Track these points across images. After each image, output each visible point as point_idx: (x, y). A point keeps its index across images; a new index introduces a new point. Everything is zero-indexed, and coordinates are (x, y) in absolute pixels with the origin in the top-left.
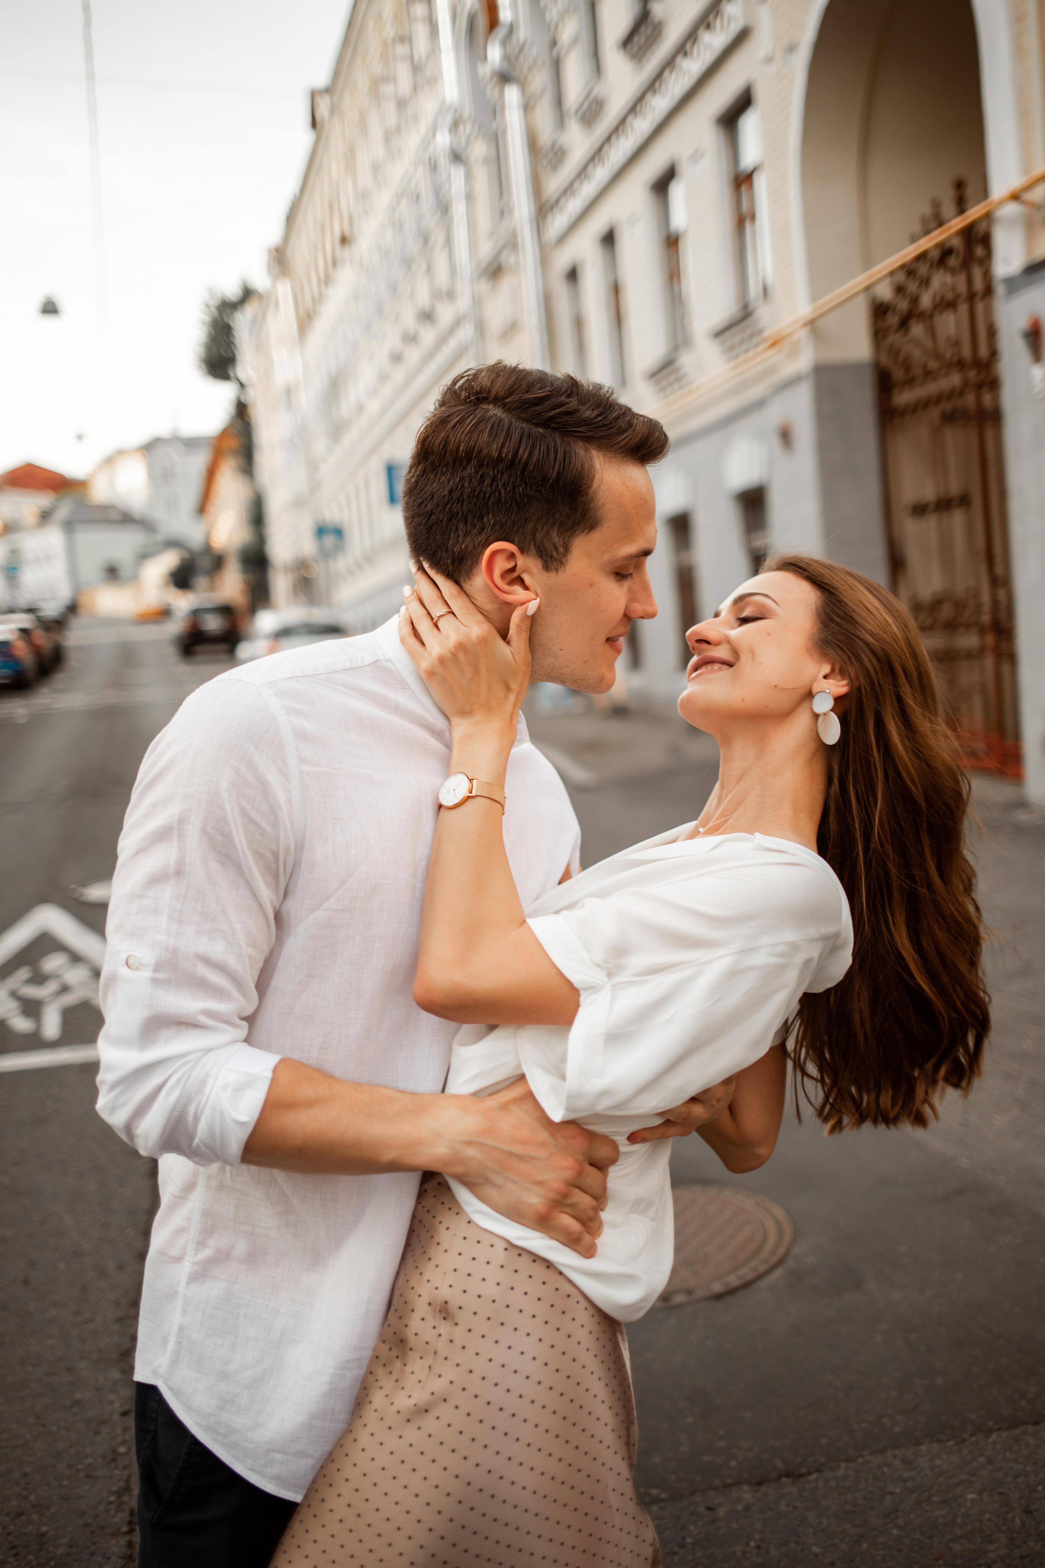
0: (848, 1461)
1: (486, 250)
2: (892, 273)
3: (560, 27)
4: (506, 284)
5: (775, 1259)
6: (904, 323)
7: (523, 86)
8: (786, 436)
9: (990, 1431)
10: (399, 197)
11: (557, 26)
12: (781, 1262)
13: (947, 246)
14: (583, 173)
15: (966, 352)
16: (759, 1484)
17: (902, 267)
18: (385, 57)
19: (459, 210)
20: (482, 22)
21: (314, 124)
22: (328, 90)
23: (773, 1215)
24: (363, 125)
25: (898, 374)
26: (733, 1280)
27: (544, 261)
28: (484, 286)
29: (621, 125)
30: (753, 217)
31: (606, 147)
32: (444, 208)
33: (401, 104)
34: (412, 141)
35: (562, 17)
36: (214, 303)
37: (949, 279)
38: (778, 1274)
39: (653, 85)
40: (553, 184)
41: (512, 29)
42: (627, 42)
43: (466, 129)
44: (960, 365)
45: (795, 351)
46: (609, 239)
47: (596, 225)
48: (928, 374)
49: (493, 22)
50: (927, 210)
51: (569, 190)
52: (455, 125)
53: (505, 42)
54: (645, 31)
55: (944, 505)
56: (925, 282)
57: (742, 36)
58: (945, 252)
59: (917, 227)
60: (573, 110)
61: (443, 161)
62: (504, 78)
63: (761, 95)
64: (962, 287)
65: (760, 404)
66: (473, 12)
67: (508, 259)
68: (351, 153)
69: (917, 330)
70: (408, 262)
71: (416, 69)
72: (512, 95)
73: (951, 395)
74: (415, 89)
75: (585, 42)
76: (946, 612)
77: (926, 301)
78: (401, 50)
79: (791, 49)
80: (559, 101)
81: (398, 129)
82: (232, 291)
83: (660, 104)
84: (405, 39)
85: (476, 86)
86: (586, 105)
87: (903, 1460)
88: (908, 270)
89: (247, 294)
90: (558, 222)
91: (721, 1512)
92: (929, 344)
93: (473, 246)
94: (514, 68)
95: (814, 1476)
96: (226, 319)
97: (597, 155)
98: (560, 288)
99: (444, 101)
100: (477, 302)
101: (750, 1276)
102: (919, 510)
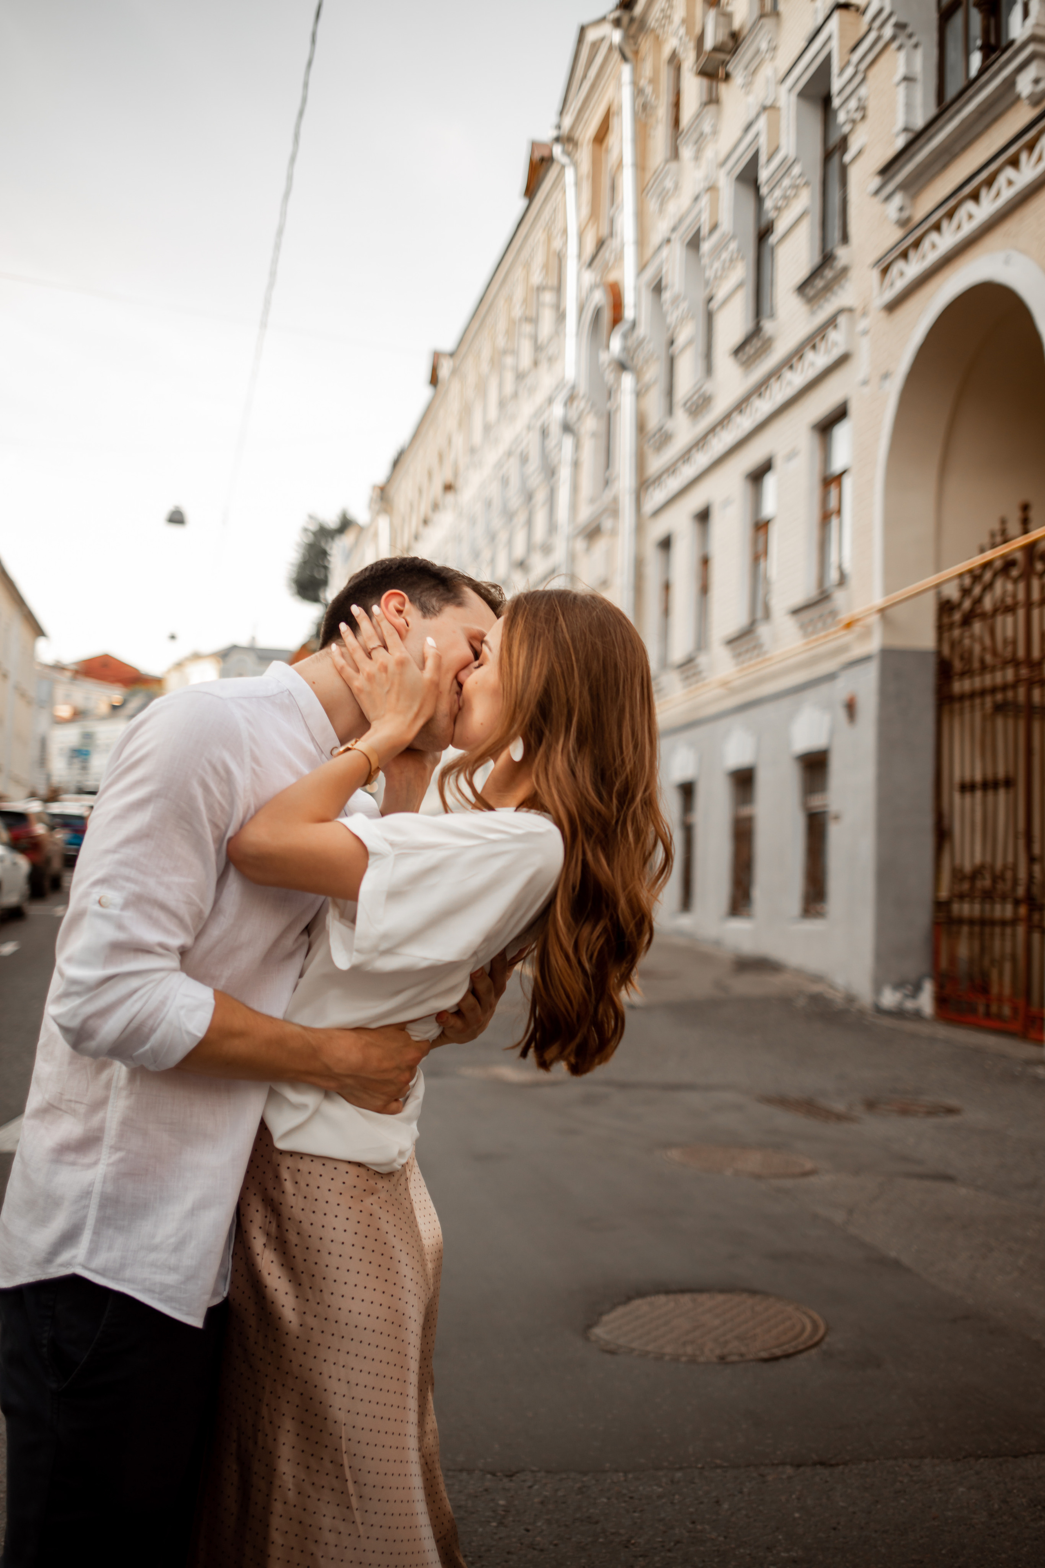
0: (868, 1460)
1: (585, 513)
2: (961, 576)
3: (677, 330)
4: (601, 545)
5: (810, 1343)
6: (967, 621)
7: (638, 375)
8: (851, 708)
9: (979, 1457)
10: (509, 454)
11: (675, 327)
12: (816, 1344)
13: (1011, 557)
14: (686, 456)
15: (1021, 653)
16: (799, 1466)
17: (970, 571)
18: (510, 333)
19: (565, 473)
20: (607, 316)
21: (434, 380)
22: (452, 355)
23: (810, 1317)
24: (482, 389)
25: (958, 665)
26: (778, 1352)
27: (639, 529)
28: (580, 545)
29: (725, 420)
30: (839, 512)
31: (710, 436)
32: (550, 472)
33: (520, 377)
34: (527, 409)
35: (682, 320)
36: (313, 527)
37: (1010, 587)
38: (813, 1352)
39: (759, 389)
40: (656, 464)
41: (634, 325)
42: (738, 351)
43: (580, 404)
44: (1015, 662)
45: (867, 634)
46: (703, 517)
47: (694, 502)
48: (984, 668)
49: (617, 318)
50: (996, 526)
51: (671, 469)
52: (571, 399)
53: (625, 336)
54: (756, 343)
55: (990, 785)
56: (989, 587)
57: (843, 360)
58: (1009, 564)
59: (986, 540)
60: (682, 402)
61: (555, 430)
62: (622, 366)
63: (854, 409)
64: (1021, 596)
65: (831, 677)
66: (599, 306)
67: (607, 524)
68: (466, 411)
69: (977, 627)
70: (509, 516)
71: (538, 348)
72: (627, 381)
73: (1004, 688)
74: (536, 363)
75: (700, 345)
76: (986, 882)
77: (988, 604)
78: (527, 328)
79: (886, 376)
80: (670, 391)
81: (515, 395)
82: (332, 520)
83: (763, 407)
84: (533, 320)
85: (594, 369)
86: (695, 397)
87: (910, 1465)
88: (975, 575)
89: (346, 525)
90: (657, 497)
91: (770, 1478)
92: (988, 641)
93: (574, 507)
94: (632, 358)
95: (841, 1467)
96: (323, 544)
97: (701, 442)
98: (652, 554)
99: (563, 378)
100: (572, 557)
101: (791, 1351)
102: (967, 788)
